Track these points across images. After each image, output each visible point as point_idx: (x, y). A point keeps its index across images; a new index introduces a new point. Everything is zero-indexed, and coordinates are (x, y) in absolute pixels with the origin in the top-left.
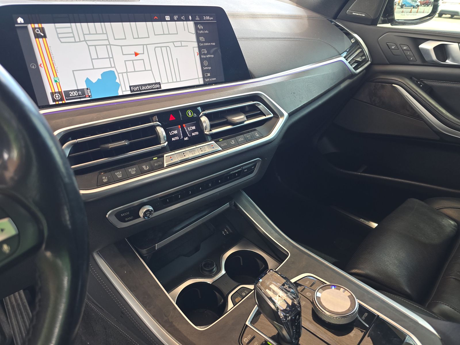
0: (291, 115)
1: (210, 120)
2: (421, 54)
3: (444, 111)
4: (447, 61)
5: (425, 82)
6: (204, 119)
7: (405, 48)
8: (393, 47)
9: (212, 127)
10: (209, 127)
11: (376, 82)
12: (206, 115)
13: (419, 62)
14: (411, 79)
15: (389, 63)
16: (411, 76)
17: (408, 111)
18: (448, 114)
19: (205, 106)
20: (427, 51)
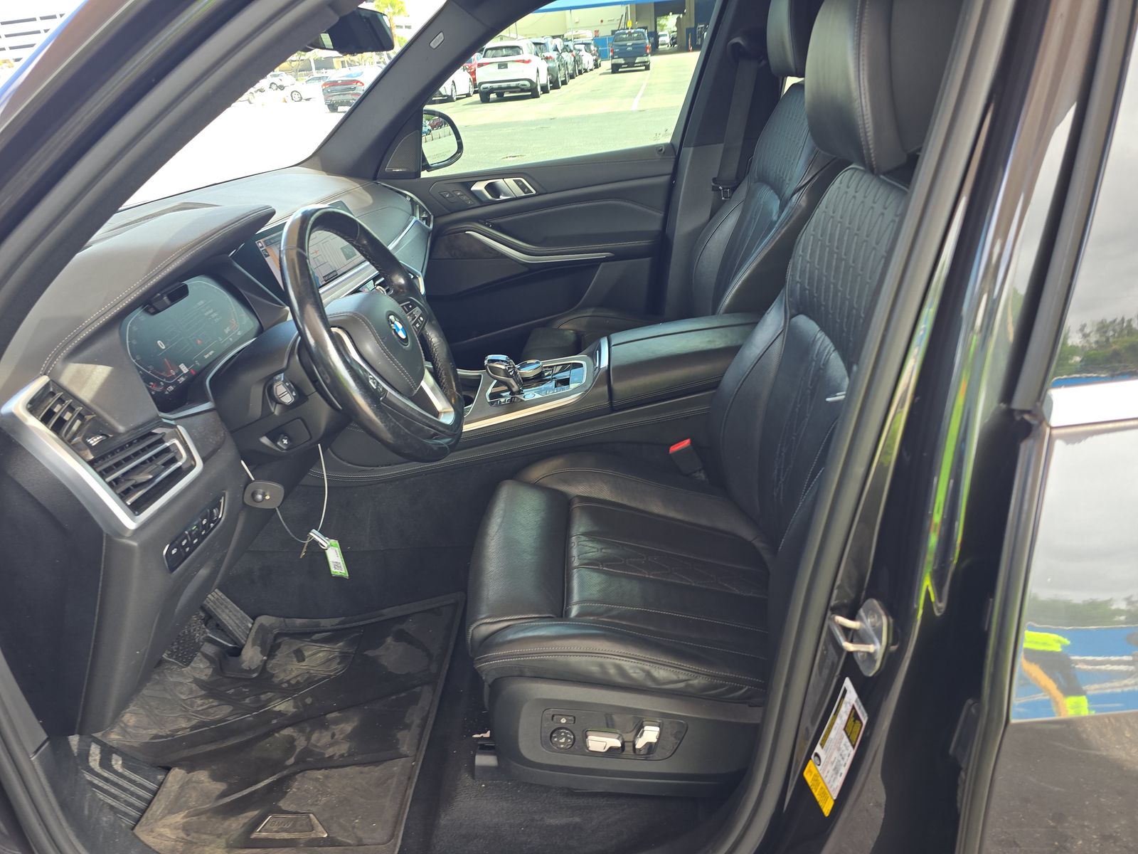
0: (422, 272)
1: (384, 287)
2: (476, 195)
3: (521, 243)
4: (501, 197)
5: (493, 222)
7: (459, 194)
8: (447, 196)
11: (449, 234)
13: (477, 204)
14: (478, 222)
15: (449, 212)
16: (477, 219)
17: (491, 253)
18: (524, 244)
20: (480, 192)
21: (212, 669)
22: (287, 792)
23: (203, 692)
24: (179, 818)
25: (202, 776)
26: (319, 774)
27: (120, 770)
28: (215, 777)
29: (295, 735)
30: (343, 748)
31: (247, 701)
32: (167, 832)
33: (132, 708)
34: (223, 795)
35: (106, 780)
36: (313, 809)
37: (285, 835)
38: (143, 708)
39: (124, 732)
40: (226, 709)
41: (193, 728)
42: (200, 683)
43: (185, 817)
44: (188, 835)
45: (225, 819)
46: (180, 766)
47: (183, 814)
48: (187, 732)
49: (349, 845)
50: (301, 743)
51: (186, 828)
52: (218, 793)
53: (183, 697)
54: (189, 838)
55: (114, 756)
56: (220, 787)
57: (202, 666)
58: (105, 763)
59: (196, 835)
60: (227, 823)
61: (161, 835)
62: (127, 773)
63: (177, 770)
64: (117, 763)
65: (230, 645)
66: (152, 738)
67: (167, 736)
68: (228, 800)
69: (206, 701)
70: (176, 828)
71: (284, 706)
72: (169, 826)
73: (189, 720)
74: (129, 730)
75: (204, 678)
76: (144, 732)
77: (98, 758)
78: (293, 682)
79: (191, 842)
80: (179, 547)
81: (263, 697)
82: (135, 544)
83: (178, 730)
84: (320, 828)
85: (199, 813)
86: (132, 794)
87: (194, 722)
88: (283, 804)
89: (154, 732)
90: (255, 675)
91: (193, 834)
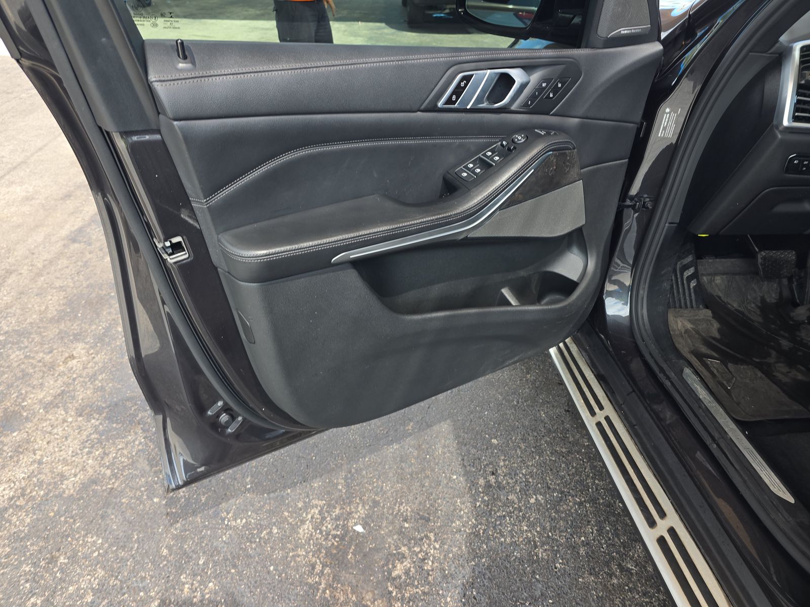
21: (775, 301)
22: (737, 364)
23: (760, 305)
24: (689, 326)
25: (716, 325)
26: (760, 374)
27: (691, 287)
28: (719, 330)
29: (773, 356)
30: (785, 379)
31: (773, 326)
32: (680, 324)
33: (724, 277)
34: (714, 339)
35: (683, 284)
36: (738, 379)
37: (715, 372)
38: (728, 282)
39: (710, 282)
40: (760, 320)
41: (736, 310)
42: (763, 300)
43: (692, 328)
44: (684, 333)
45: (703, 344)
46: (713, 312)
47: (692, 326)
48: (733, 309)
49: (733, 399)
50: (771, 360)
51: (687, 331)
52: (713, 335)
53: (749, 297)
54: (684, 335)
55: (695, 280)
56: (717, 335)
57: (773, 295)
58: (690, 279)
59: (687, 336)
60: (702, 346)
61: (677, 322)
62: (692, 291)
63: (710, 312)
64: (693, 284)
65: (798, 301)
66: (717, 296)
67: (724, 302)
68: (714, 342)
69: (756, 308)
70: (684, 327)
71: (785, 344)
72: (683, 324)
73: (740, 306)
74: (713, 284)
75: (768, 300)
76: (717, 290)
77: (690, 274)
78: (804, 341)
79: (682, 336)
80: (801, 162)
81: (782, 332)
82: (780, 136)
83: (730, 304)
84: (731, 385)
85: (697, 332)
86: (685, 299)
87: (740, 309)
88: (730, 365)
89: (721, 295)
90: (791, 323)
91: (686, 335)
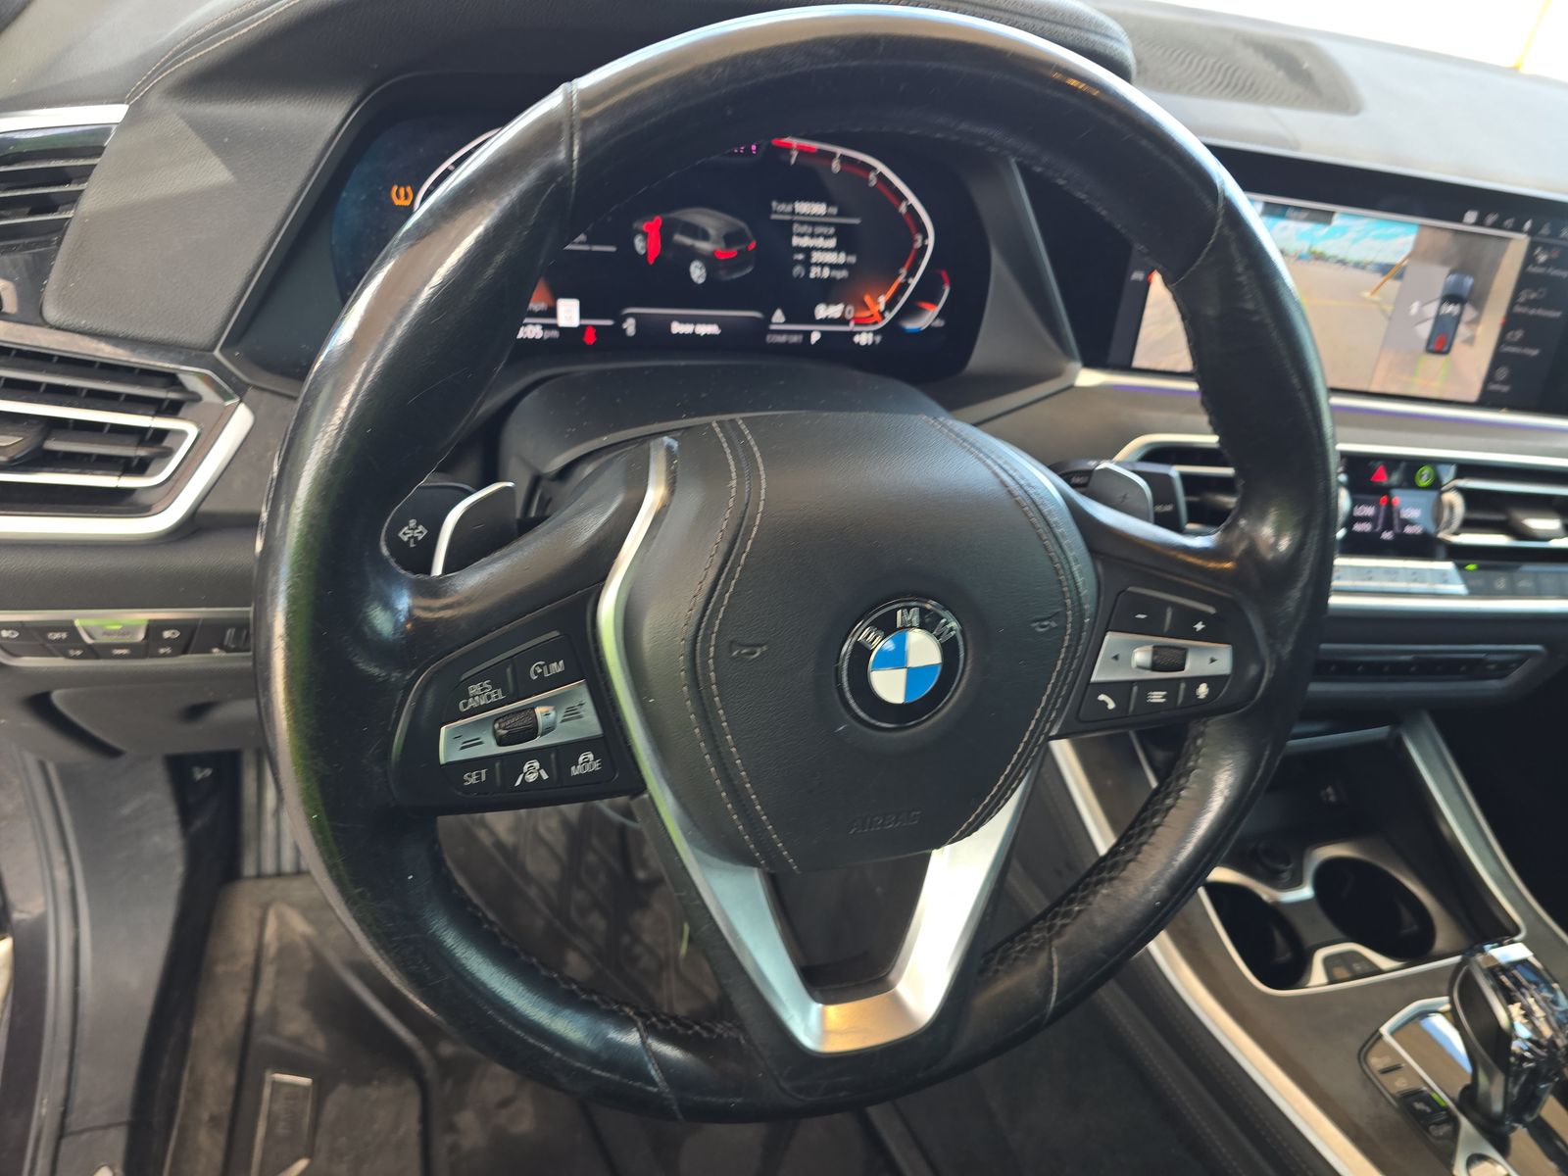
1: (1467, 508)
6: (1454, 499)
9: (1468, 525)
10: (1457, 523)
12: (1462, 491)
19: (1466, 469)
